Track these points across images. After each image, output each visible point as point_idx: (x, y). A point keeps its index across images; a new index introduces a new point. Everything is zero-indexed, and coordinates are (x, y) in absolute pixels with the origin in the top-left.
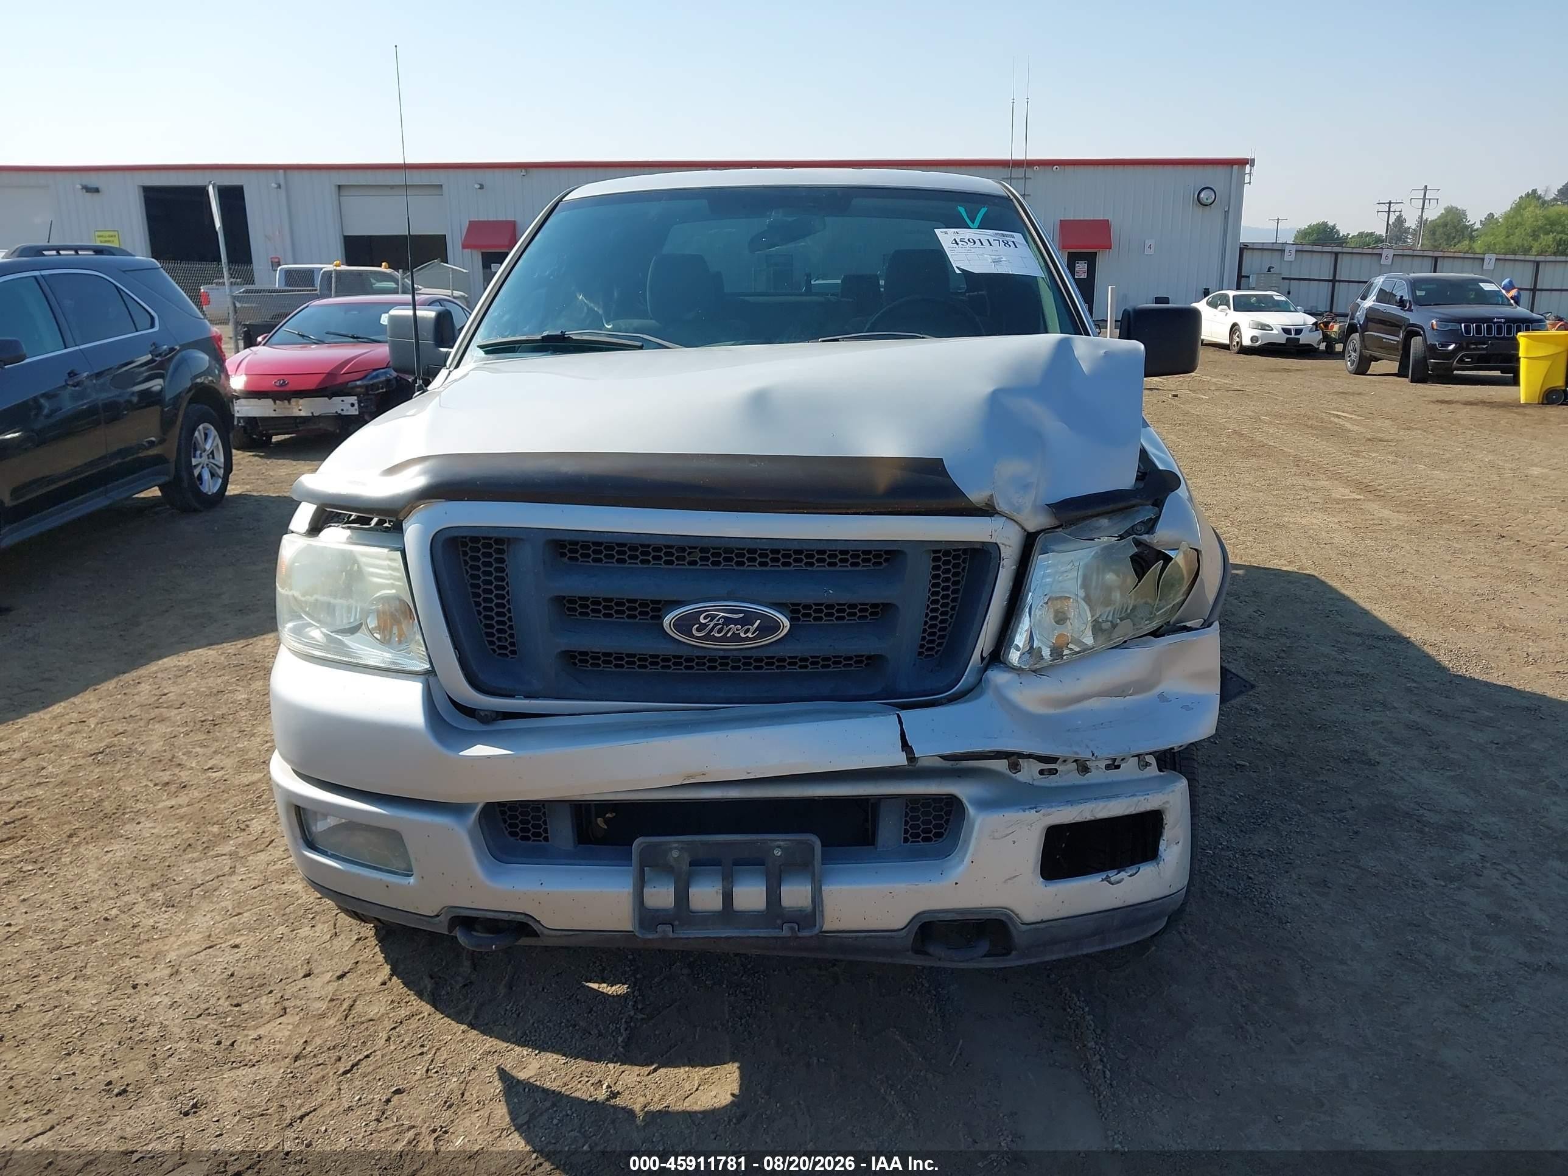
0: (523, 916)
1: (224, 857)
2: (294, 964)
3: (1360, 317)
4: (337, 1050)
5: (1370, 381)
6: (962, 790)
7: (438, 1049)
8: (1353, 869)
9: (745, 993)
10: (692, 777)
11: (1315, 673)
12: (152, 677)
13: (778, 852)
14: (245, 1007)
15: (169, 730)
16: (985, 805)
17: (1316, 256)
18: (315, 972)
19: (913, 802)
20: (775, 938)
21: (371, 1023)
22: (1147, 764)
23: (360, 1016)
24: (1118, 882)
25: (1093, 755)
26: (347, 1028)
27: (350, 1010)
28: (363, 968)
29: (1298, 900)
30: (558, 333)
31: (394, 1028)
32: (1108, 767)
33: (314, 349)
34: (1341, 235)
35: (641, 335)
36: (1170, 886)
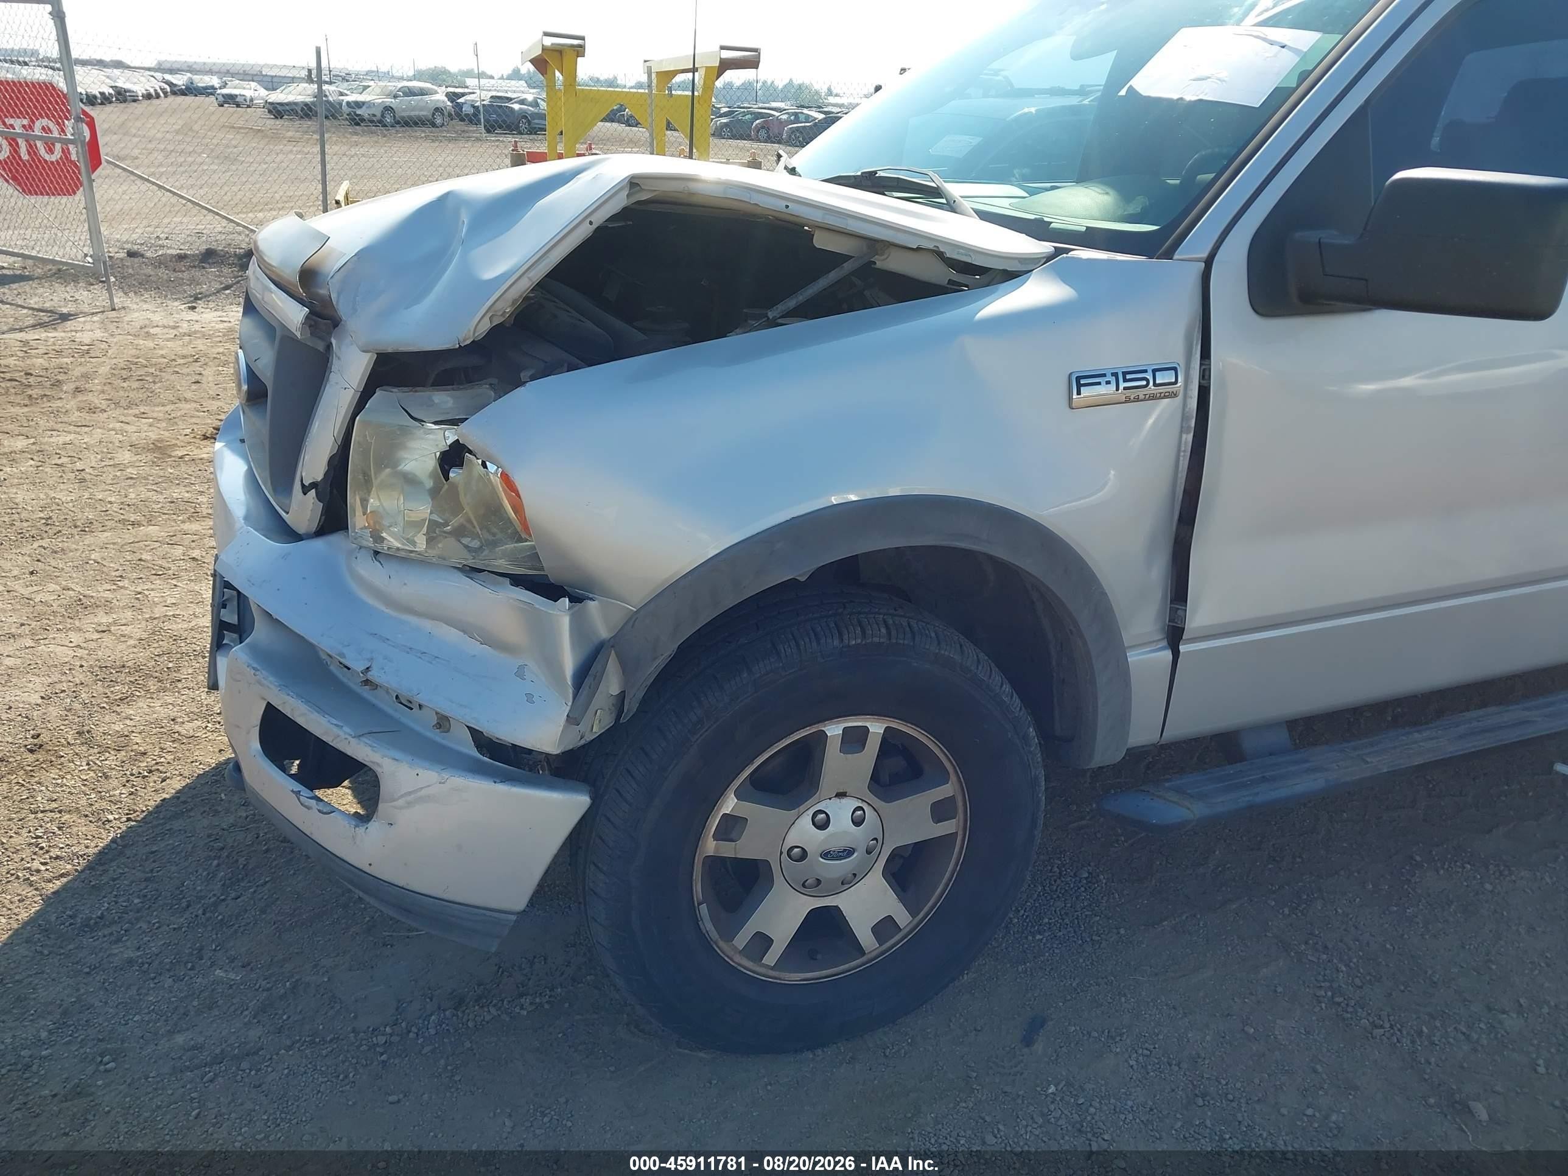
24: (306, 807)
25: (366, 671)
36: (370, 865)
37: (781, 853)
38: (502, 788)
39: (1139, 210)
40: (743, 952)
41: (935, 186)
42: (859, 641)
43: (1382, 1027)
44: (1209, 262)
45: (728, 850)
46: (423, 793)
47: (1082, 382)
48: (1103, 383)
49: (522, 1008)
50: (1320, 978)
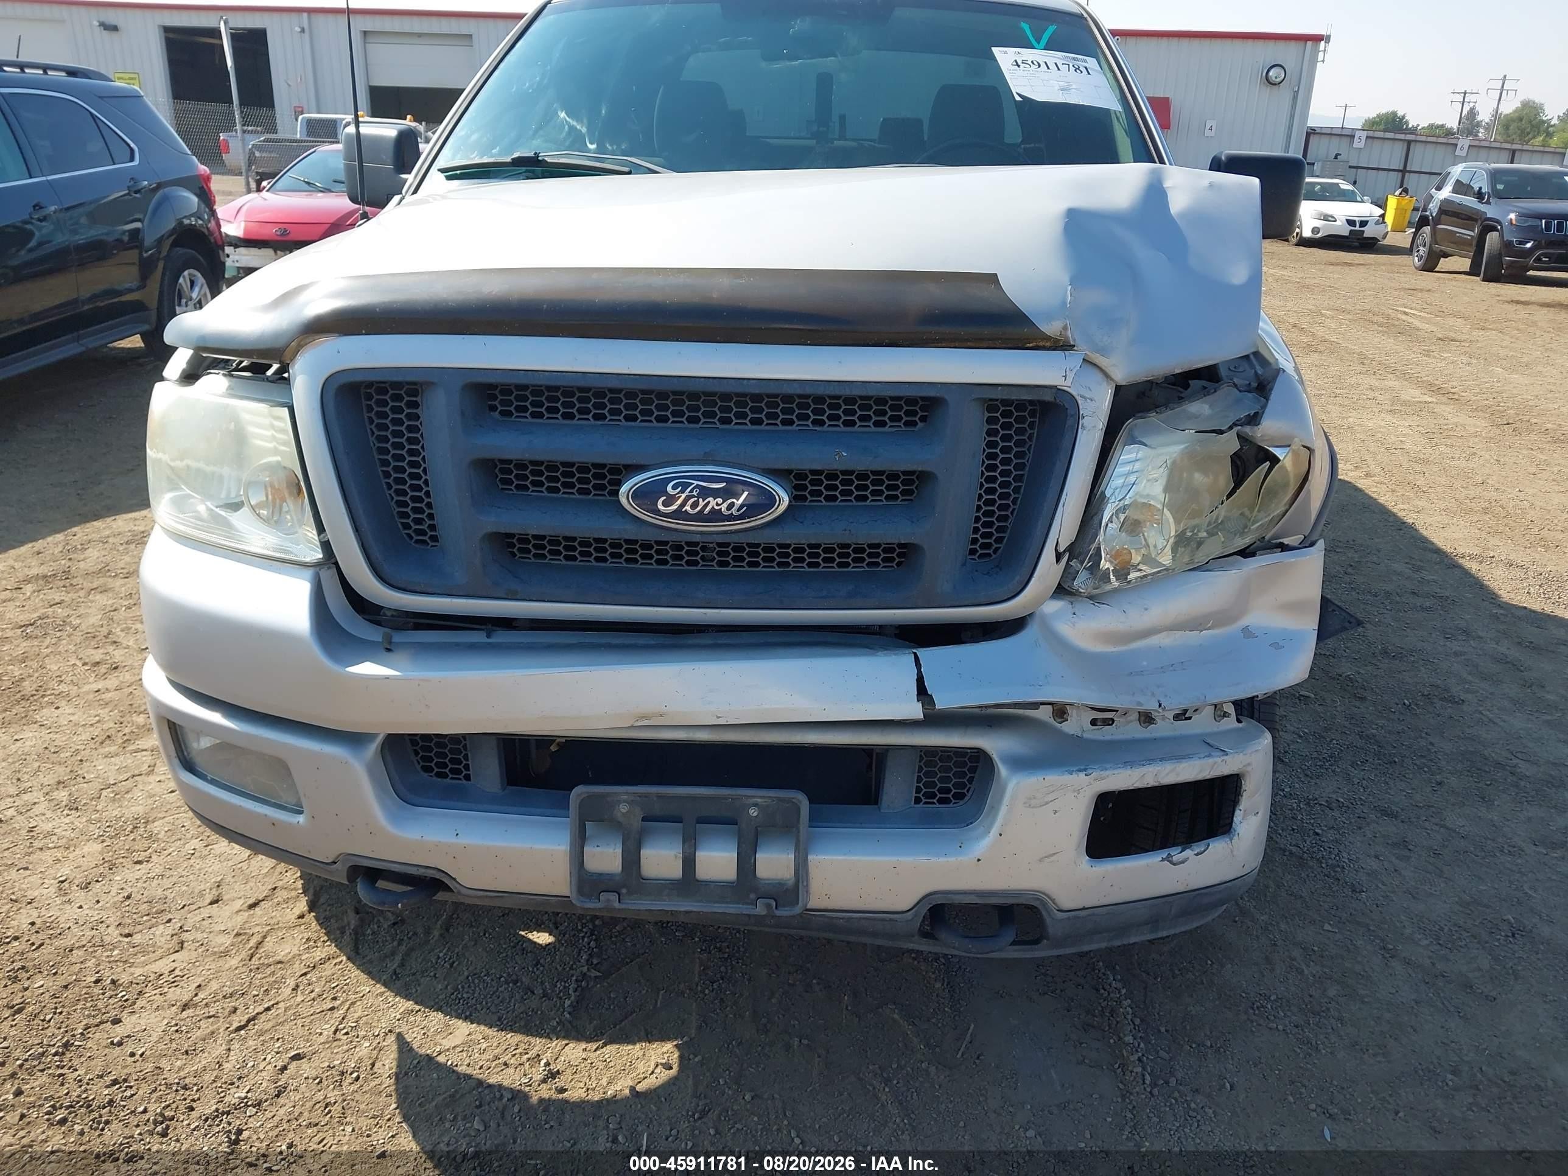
0: (434, 872)
1: (144, 753)
2: (202, 887)
3: (1433, 208)
4: (234, 999)
5: (1439, 279)
6: (993, 743)
7: (353, 1003)
8: (1437, 828)
9: (720, 950)
10: (646, 718)
11: (1388, 594)
12: (102, 542)
13: (753, 812)
14: (137, 939)
15: (110, 602)
16: (1022, 764)
17: (1388, 144)
18: (225, 898)
19: (928, 753)
20: (749, 915)
21: (279, 966)
22: (1225, 715)
23: (268, 957)
24: (1183, 862)
25: (1160, 705)
26: (251, 970)
27: (257, 948)
28: (281, 895)
29: (1374, 864)
30: (532, 154)
31: (305, 974)
32: (1177, 717)
33: (320, 198)
34: (1410, 126)
35: (629, 159)
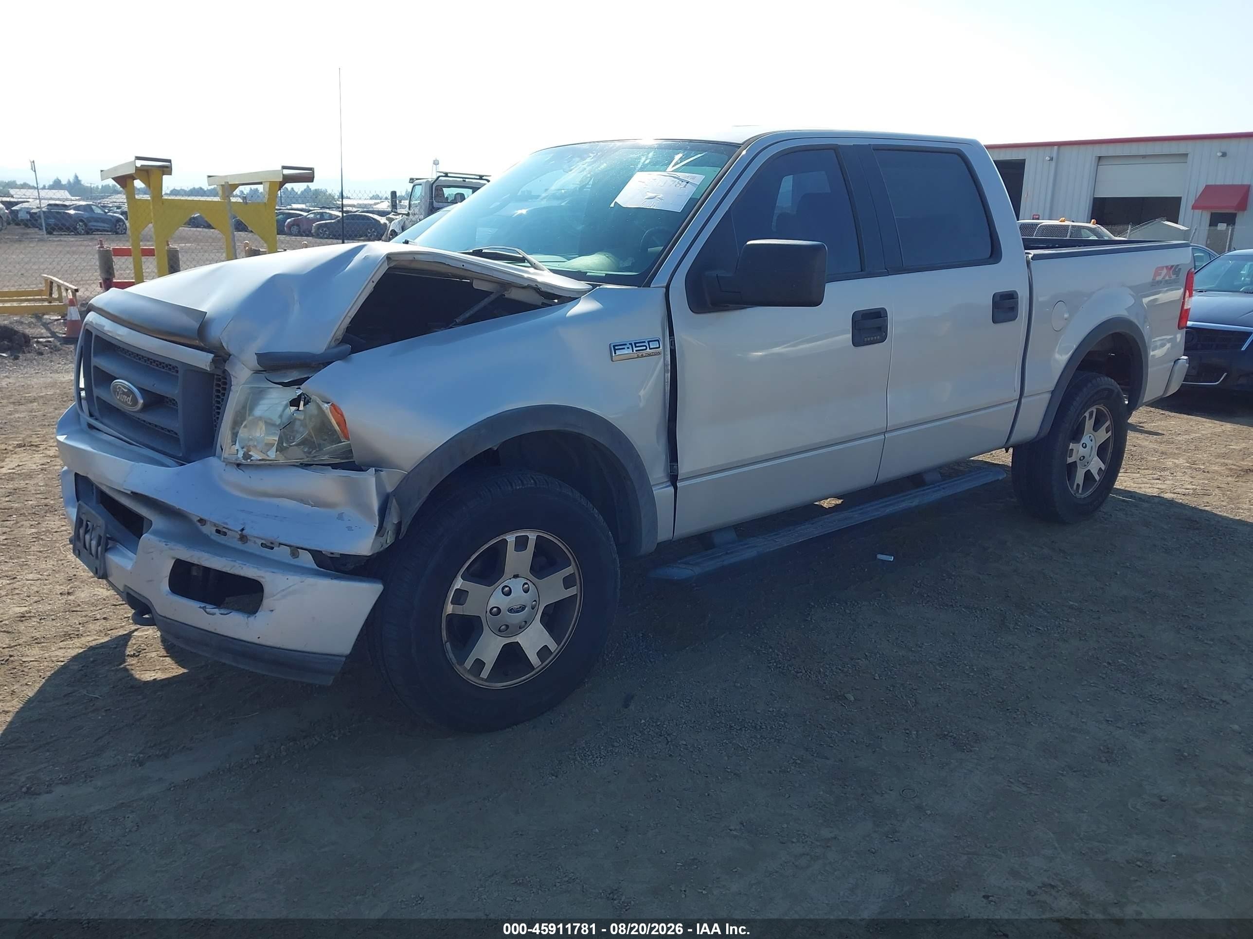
24: (211, 614)
25: (242, 530)
32: (263, 545)
36: (259, 638)
37: (486, 612)
38: (336, 582)
39: (630, 264)
40: (470, 671)
41: (521, 256)
42: (521, 487)
43: (801, 672)
44: (667, 288)
45: (460, 610)
46: (291, 589)
47: (616, 348)
48: (626, 348)
49: (334, 736)
50: (769, 659)
